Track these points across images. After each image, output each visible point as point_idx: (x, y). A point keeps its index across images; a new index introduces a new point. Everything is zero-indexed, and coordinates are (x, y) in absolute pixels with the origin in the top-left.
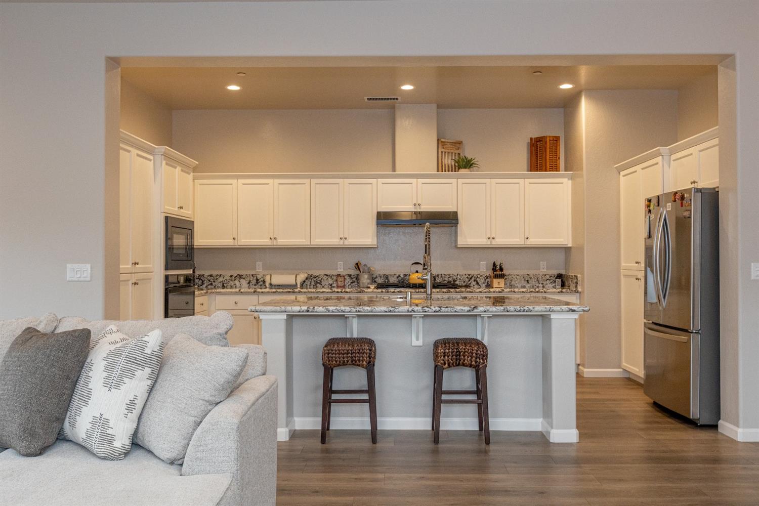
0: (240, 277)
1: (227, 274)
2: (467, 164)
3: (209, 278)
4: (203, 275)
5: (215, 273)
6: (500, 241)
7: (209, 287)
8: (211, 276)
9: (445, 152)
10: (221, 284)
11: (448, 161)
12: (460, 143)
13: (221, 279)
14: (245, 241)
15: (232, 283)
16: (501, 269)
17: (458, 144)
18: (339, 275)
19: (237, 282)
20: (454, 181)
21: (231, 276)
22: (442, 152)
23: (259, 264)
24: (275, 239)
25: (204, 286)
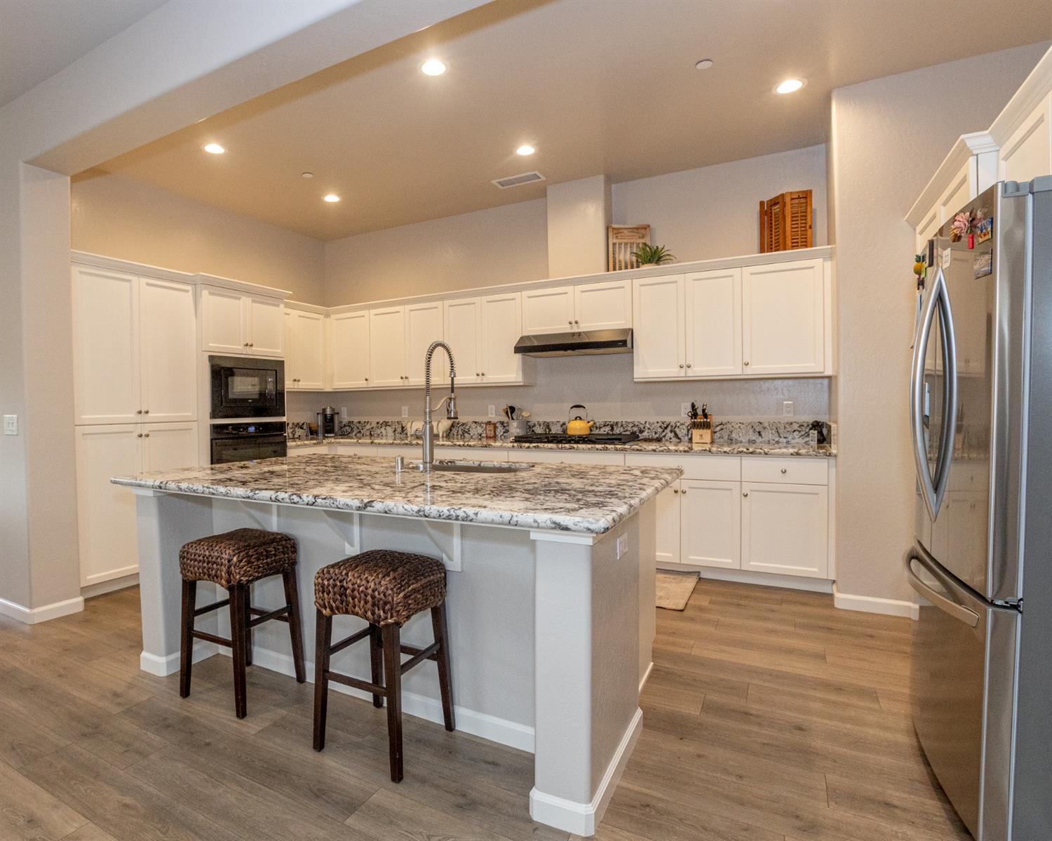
0: (386, 424)
1: (374, 420)
2: (653, 256)
3: (358, 425)
4: (353, 422)
5: (363, 419)
6: (701, 370)
7: (358, 435)
8: (359, 422)
9: (620, 244)
10: (369, 432)
11: (625, 255)
12: (646, 227)
13: (368, 427)
14: (377, 382)
15: (378, 431)
16: (705, 416)
17: (643, 229)
18: (489, 423)
19: (383, 430)
20: (626, 283)
21: (378, 423)
22: (614, 244)
23: (405, 409)
24: (406, 378)
25: (354, 434)
